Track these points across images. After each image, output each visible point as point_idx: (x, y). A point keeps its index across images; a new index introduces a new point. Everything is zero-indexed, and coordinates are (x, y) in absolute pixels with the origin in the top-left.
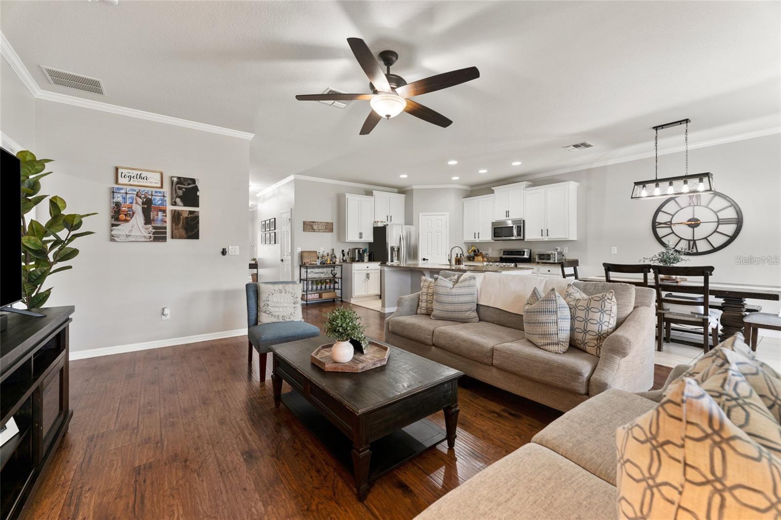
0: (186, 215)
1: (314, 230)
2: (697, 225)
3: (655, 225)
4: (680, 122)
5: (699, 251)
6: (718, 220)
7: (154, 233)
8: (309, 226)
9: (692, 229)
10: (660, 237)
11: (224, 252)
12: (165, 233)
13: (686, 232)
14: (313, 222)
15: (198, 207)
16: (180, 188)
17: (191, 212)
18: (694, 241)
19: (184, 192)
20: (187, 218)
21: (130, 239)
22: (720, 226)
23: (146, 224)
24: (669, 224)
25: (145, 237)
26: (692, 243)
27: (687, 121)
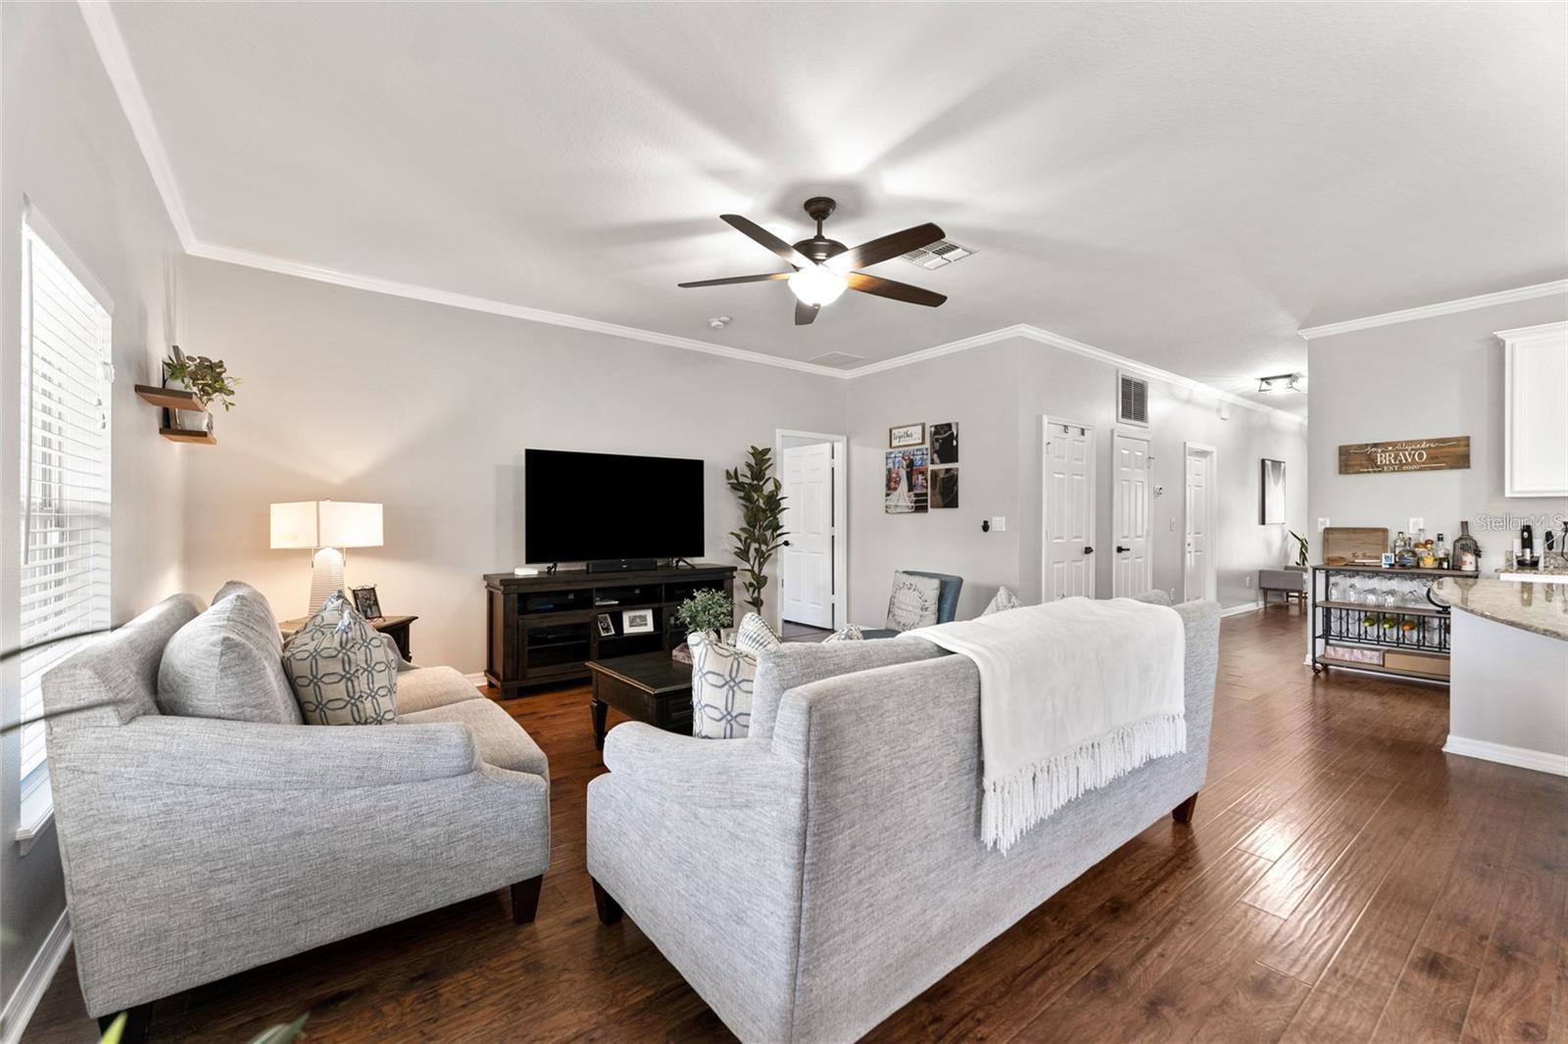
0: (942, 475)
1: (1378, 469)
7: (916, 502)
8: (1356, 460)
11: (986, 527)
12: (926, 501)
14: (1375, 445)
15: (957, 461)
16: (937, 440)
17: (948, 471)
19: (941, 445)
20: (943, 478)
21: (899, 510)
23: (909, 491)
25: (908, 507)
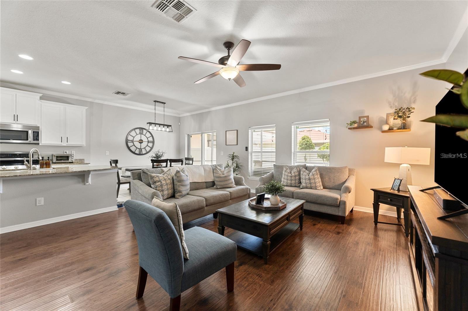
2: (142, 142)
3: (127, 141)
4: (163, 103)
5: (143, 153)
6: (148, 141)
9: (140, 144)
10: (129, 147)
13: (138, 145)
18: (141, 149)
22: (149, 143)
24: (132, 141)
26: (140, 150)
27: (165, 103)
